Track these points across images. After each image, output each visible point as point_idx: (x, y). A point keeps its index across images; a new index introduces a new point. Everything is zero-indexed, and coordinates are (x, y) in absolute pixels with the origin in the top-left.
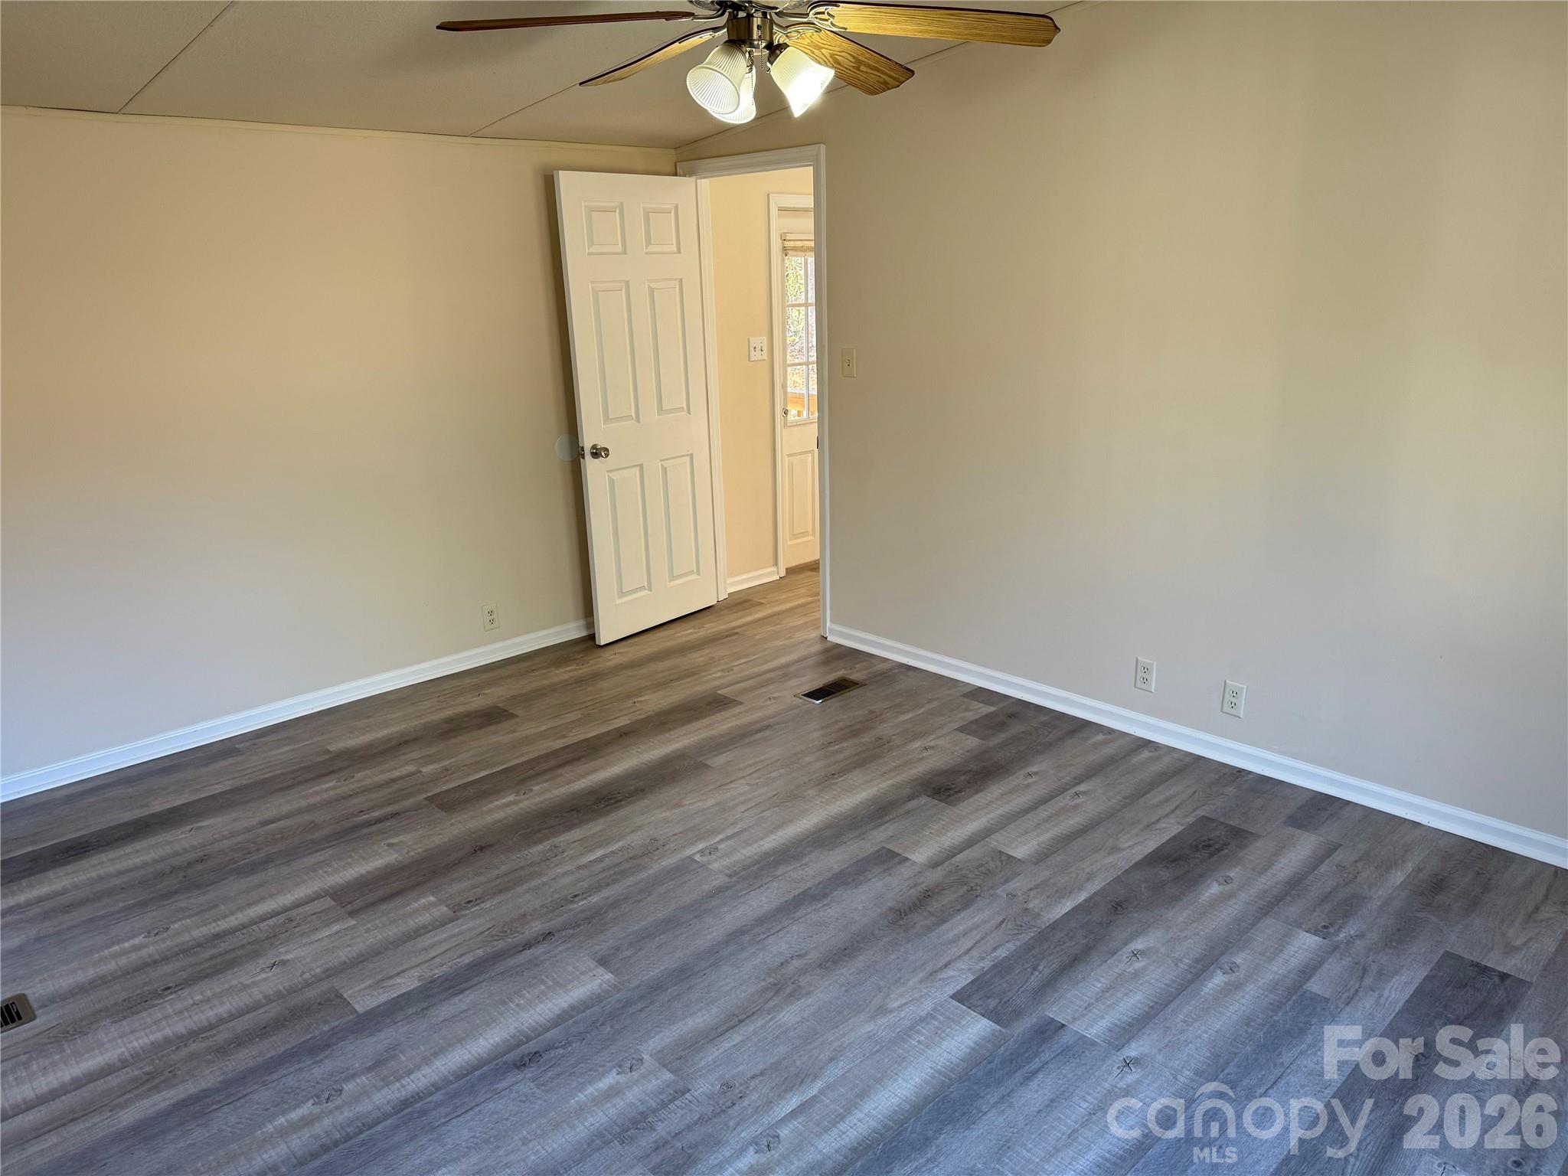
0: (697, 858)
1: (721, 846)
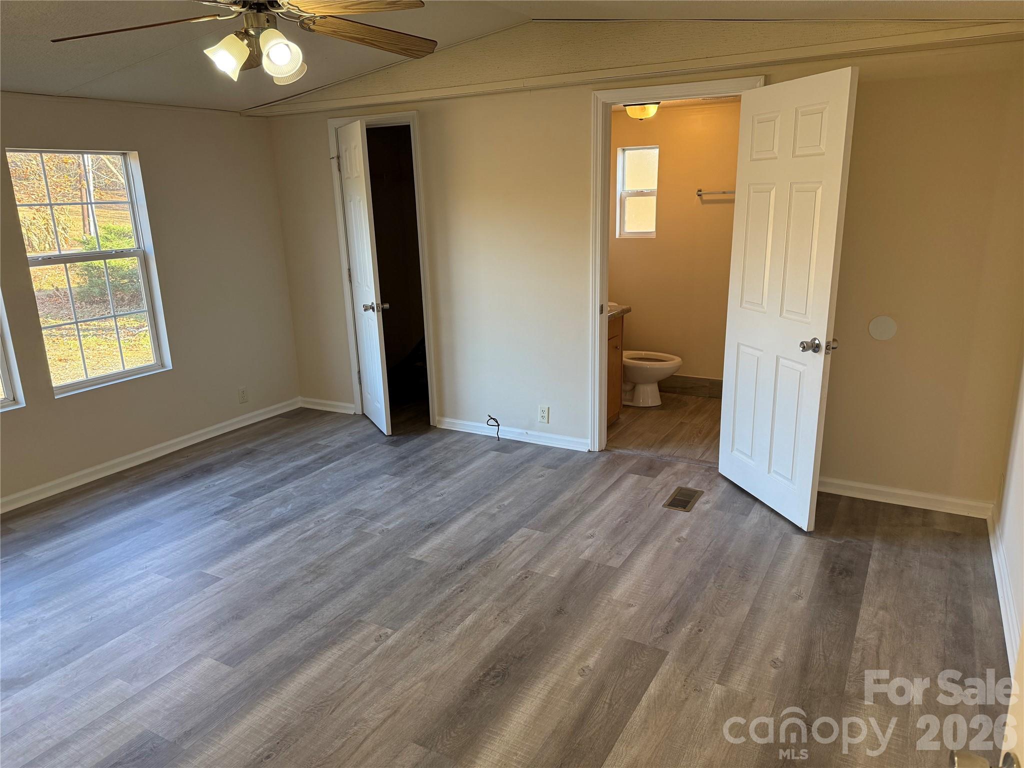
0: (389, 631)
1: (373, 644)
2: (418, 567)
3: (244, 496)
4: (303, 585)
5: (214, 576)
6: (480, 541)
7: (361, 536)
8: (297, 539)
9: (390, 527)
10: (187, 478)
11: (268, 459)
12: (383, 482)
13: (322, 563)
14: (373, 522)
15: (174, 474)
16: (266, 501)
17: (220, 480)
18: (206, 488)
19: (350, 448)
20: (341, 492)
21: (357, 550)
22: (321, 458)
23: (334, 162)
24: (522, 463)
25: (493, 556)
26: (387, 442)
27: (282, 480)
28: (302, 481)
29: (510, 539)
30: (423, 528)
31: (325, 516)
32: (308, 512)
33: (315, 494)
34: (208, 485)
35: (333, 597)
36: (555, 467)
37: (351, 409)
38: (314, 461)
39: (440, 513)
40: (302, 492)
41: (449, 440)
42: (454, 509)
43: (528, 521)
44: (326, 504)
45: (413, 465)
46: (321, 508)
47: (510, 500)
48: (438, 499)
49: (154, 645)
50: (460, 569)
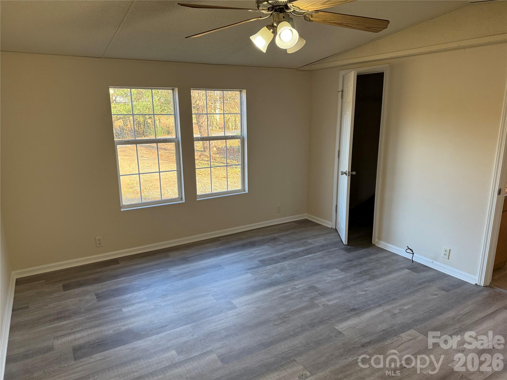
0: (309, 374)
2: (338, 336)
3: (264, 263)
4: (273, 325)
5: (235, 305)
6: (381, 330)
7: (312, 305)
8: (279, 296)
9: (330, 303)
10: (244, 246)
11: (282, 244)
12: (334, 273)
13: (287, 315)
14: (321, 297)
15: (239, 243)
16: (273, 268)
17: (257, 251)
18: (249, 254)
19: (323, 247)
20: (310, 273)
21: (307, 312)
22: (306, 250)
23: (340, 94)
24: (424, 282)
25: (386, 344)
26: (344, 248)
27: (284, 258)
28: (293, 261)
29: (401, 335)
30: (348, 310)
31: (297, 286)
32: (290, 280)
33: (297, 271)
34: (251, 252)
35: (286, 339)
36: (447, 290)
37: (330, 225)
38: (302, 251)
39: (361, 303)
40: (291, 268)
41: (381, 255)
42: (370, 302)
43: (417, 326)
44: (300, 278)
45: (354, 266)
46: (296, 280)
47: (409, 306)
48: (363, 293)
49: (196, 336)
50: (363, 346)
